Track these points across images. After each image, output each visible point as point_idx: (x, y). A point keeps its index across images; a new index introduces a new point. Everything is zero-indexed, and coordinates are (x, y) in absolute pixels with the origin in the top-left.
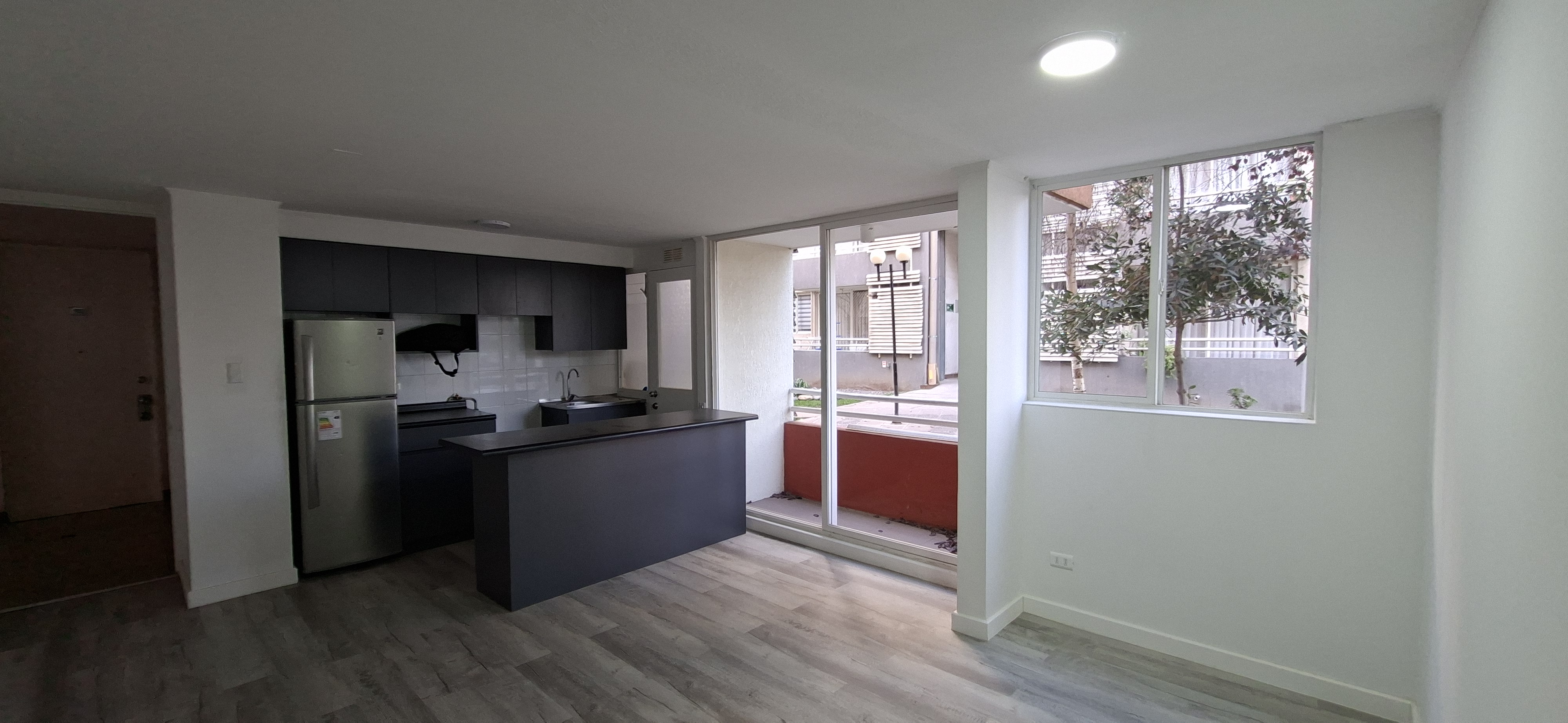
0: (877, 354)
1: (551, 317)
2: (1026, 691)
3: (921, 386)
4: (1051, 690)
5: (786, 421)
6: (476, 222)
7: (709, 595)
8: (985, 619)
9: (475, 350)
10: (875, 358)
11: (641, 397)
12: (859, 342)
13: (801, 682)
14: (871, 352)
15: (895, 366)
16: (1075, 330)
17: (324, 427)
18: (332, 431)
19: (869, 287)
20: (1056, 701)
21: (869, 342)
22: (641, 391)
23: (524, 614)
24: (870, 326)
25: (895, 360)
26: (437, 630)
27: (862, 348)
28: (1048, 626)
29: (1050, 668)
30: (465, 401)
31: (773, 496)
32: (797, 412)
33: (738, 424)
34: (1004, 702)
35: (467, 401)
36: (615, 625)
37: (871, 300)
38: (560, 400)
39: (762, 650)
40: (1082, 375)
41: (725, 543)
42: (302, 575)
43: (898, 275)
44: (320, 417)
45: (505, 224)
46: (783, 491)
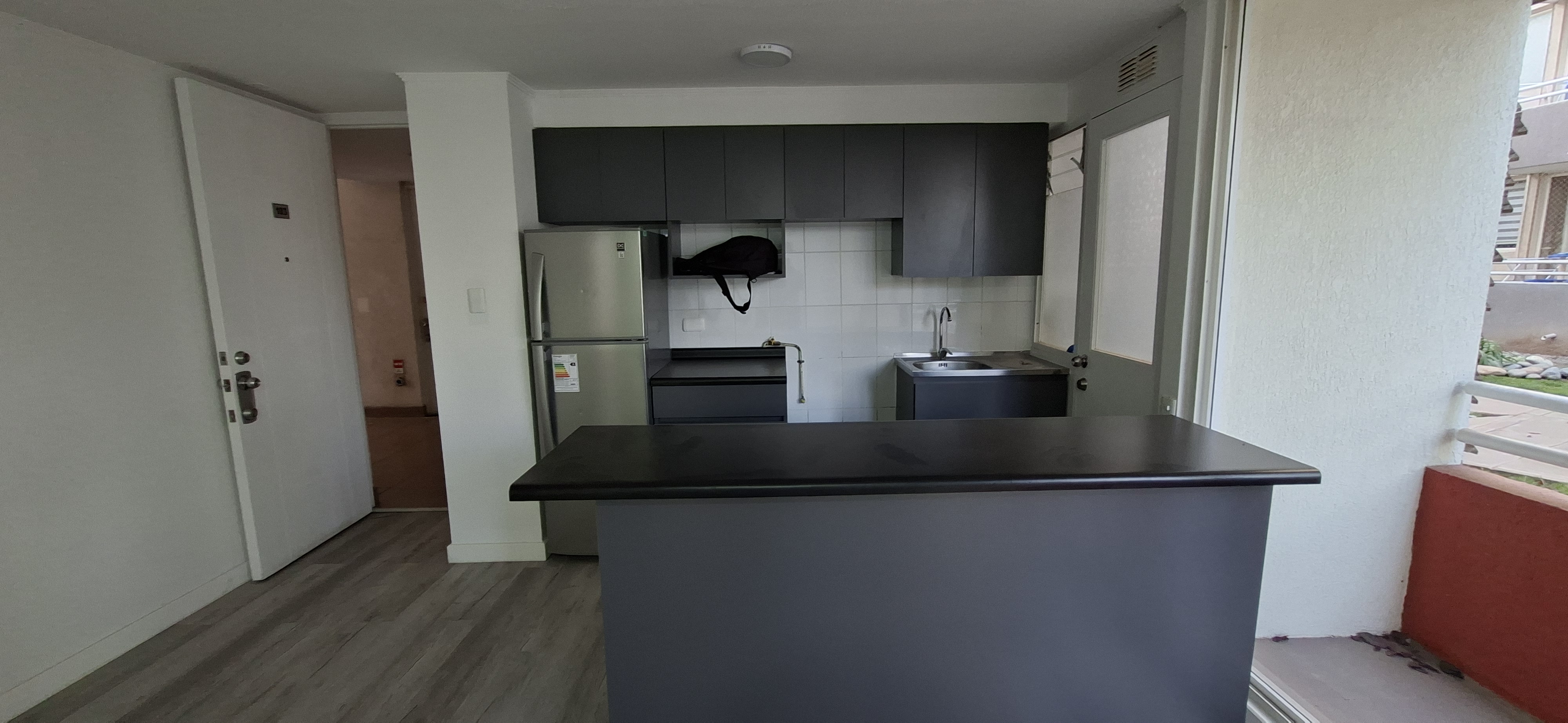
1: (902, 219)
5: (1432, 463)
9: (780, 275)
11: (1065, 363)
17: (558, 376)
18: (570, 381)
22: (1064, 352)
30: (784, 348)
31: (1361, 638)
35: (788, 347)
38: (929, 355)
42: (555, 552)
44: (555, 362)
45: (777, 49)
46: (1395, 633)
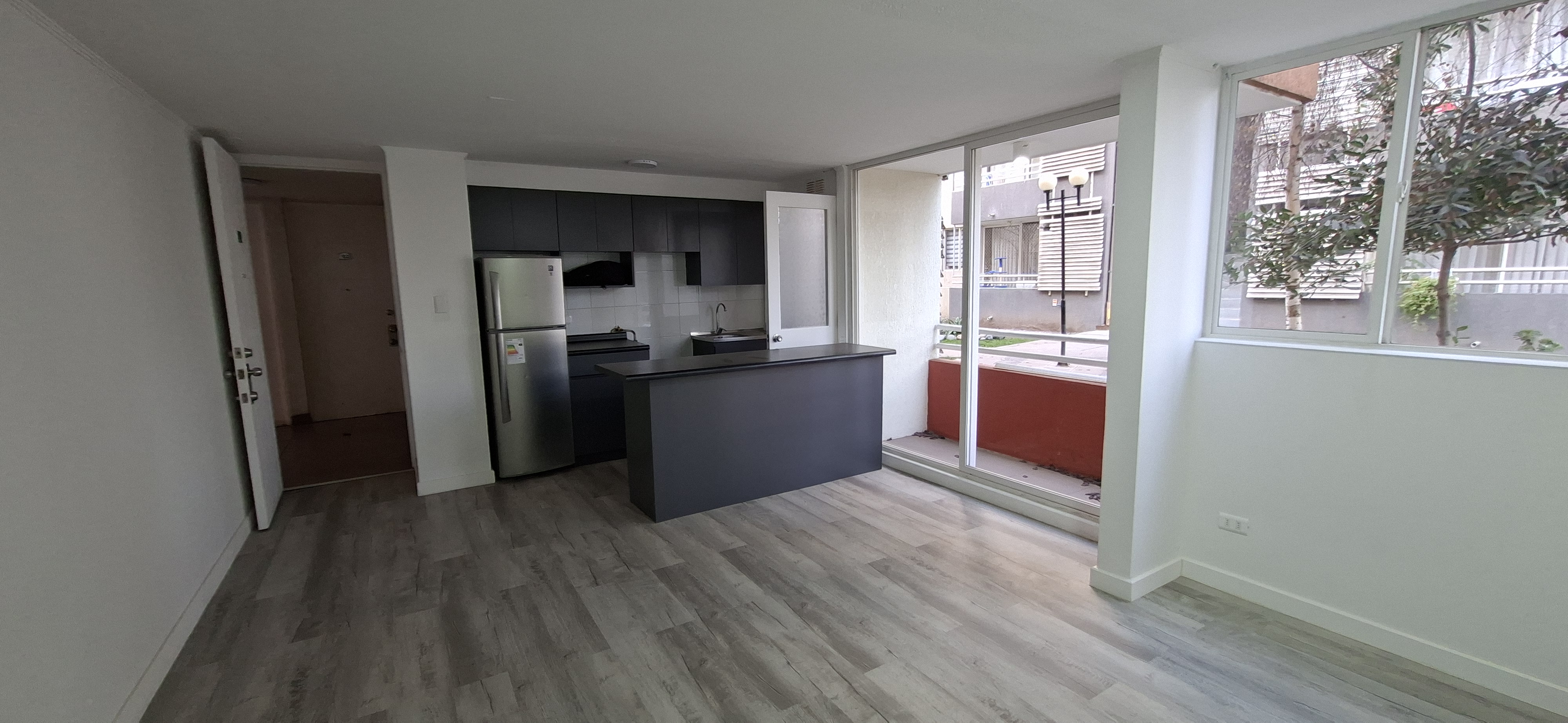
0: (1047, 292)
1: (699, 253)
2: (1168, 659)
3: (1097, 326)
4: (1199, 662)
5: (930, 359)
6: (627, 162)
7: (836, 525)
8: (1130, 578)
9: (632, 284)
10: (1044, 296)
12: (1027, 278)
13: (914, 617)
14: (1040, 289)
15: (1063, 303)
16: (1292, 259)
17: (511, 353)
18: (518, 356)
19: (1040, 219)
20: (1205, 676)
21: (1038, 278)
23: (665, 525)
24: (1040, 261)
25: (1063, 297)
26: (595, 532)
27: (1029, 285)
28: (1209, 594)
29: (1203, 639)
30: (626, 333)
31: (915, 435)
32: (943, 350)
33: (876, 358)
34: (1139, 667)
35: (627, 333)
36: (743, 544)
37: (1042, 233)
38: (710, 333)
39: (879, 582)
40: (1299, 312)
41: (860, 477)
42: (498, 478)
43: (1070, 202)
44: (508, 344)
45: (652, 163)
46: (926, 429)
